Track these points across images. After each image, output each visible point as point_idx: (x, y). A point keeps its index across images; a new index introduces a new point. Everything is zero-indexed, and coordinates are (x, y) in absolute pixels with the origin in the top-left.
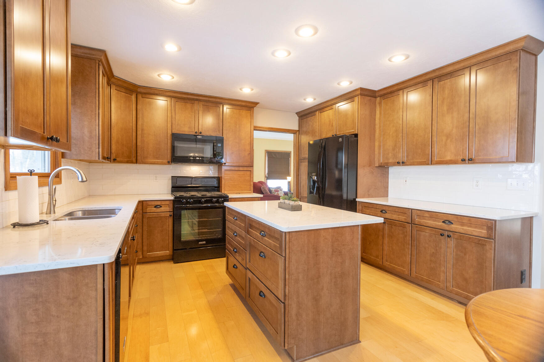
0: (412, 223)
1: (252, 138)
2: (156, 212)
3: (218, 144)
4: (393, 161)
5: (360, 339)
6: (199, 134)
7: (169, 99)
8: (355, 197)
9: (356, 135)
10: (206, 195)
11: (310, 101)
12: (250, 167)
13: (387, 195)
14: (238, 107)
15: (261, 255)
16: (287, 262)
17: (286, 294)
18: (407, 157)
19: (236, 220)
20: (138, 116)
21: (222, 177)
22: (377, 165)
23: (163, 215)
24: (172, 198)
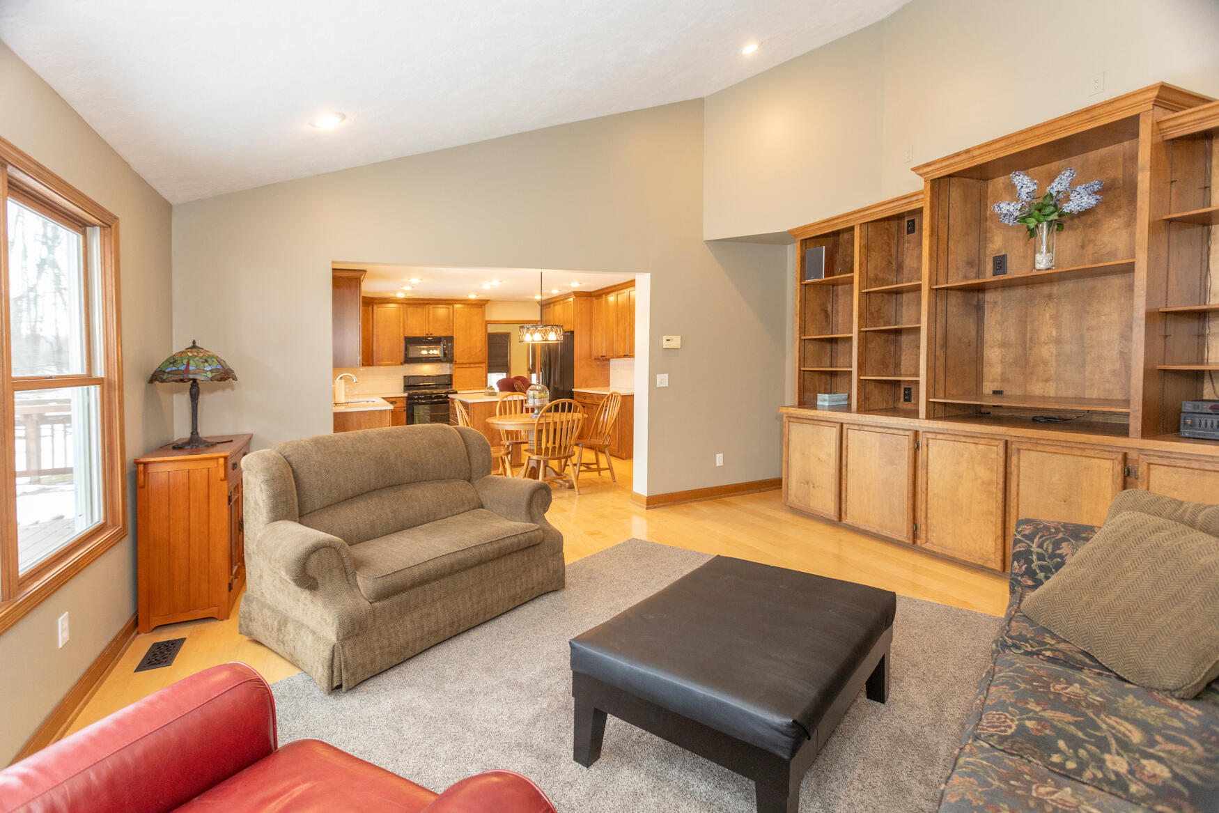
1: (483, 335)
2: (394, 401)
3: (448, 343)
6: (430, 336)
7: (401, 307)
8: (571, 387)
9: (572, 332)
10: (437, 392)
13: (608, 385)
14: (470, 306)
21: (453, 374)
22: (594, 358)
23: (399, 409)
24: (406, 395)
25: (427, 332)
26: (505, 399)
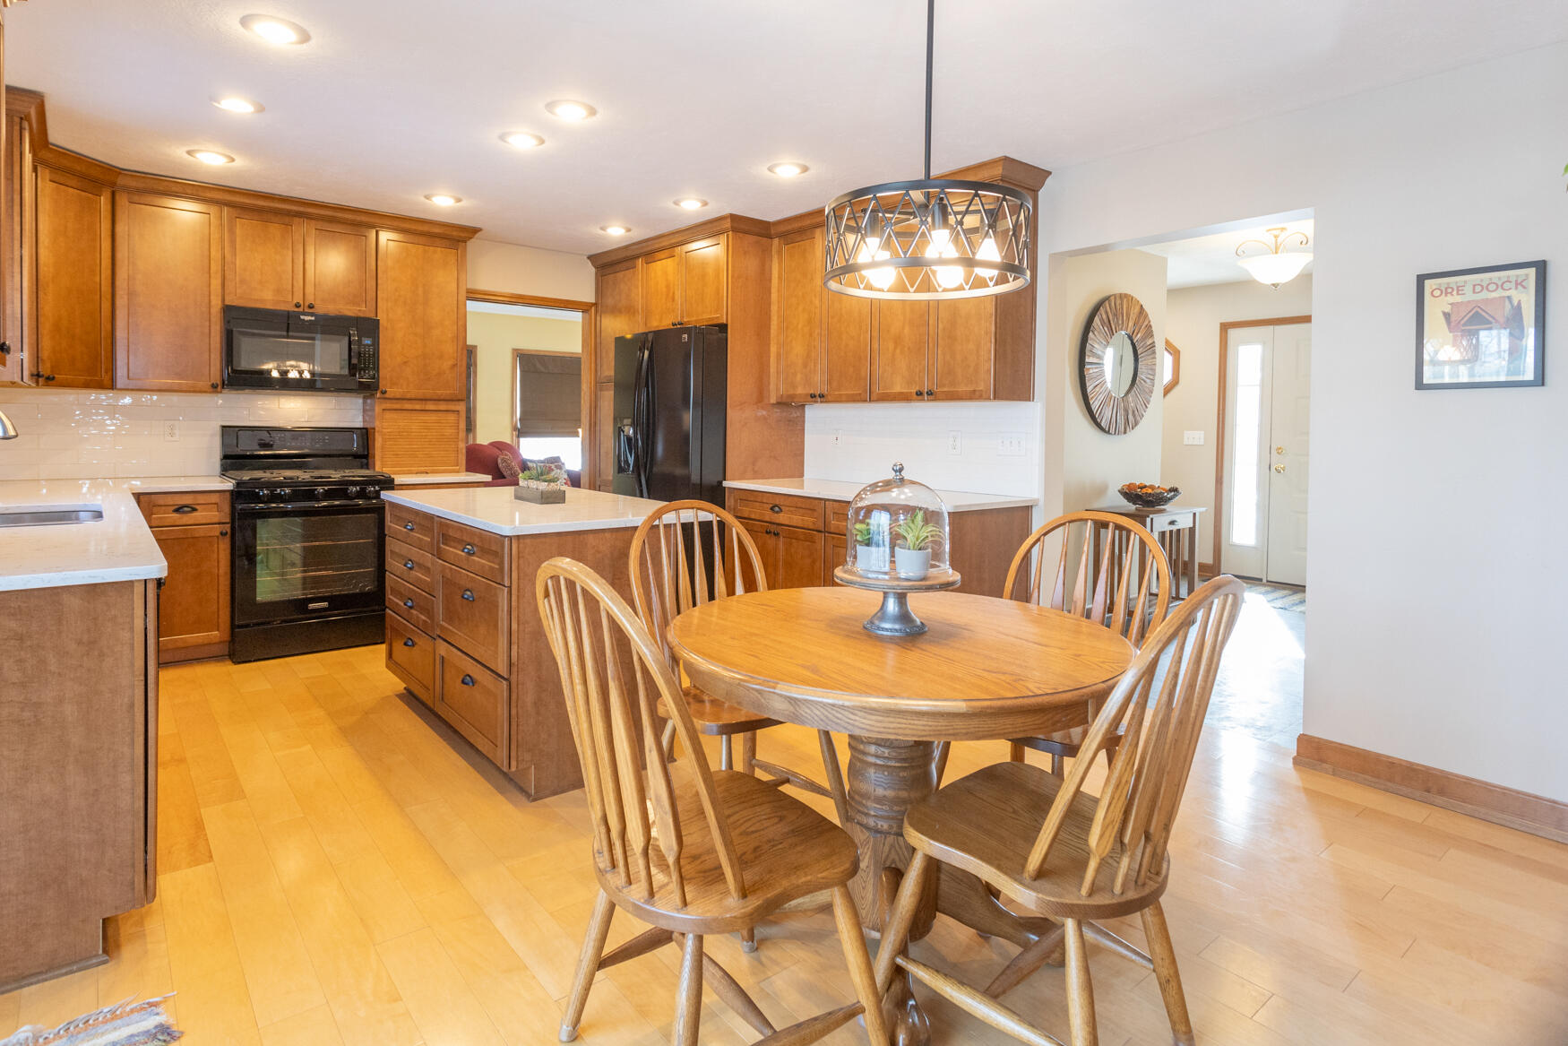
0: (825, 531)
1: (460, 323)
2: (177, 523)
3: (363, 339)
4: (804, 392)
5: (675, 756)
6: (307, 310)
7: (213, 210)
8: (720, 478)
9: (723, 328)
10: (330, 478)
11: (616, 233)
12: (457, 403)
13: (799, 473)
14: (422, 239)
15: (466, 596)
16: (514, 598)
17: (512, 661)
18: (830, 382)
19: (412, 530)
20: (119, 256)
21: (377, 429)
22: (773, 400)
23: (201, 531)
24: (229, 485)
25: (298, 298)
26: (657, 523)
